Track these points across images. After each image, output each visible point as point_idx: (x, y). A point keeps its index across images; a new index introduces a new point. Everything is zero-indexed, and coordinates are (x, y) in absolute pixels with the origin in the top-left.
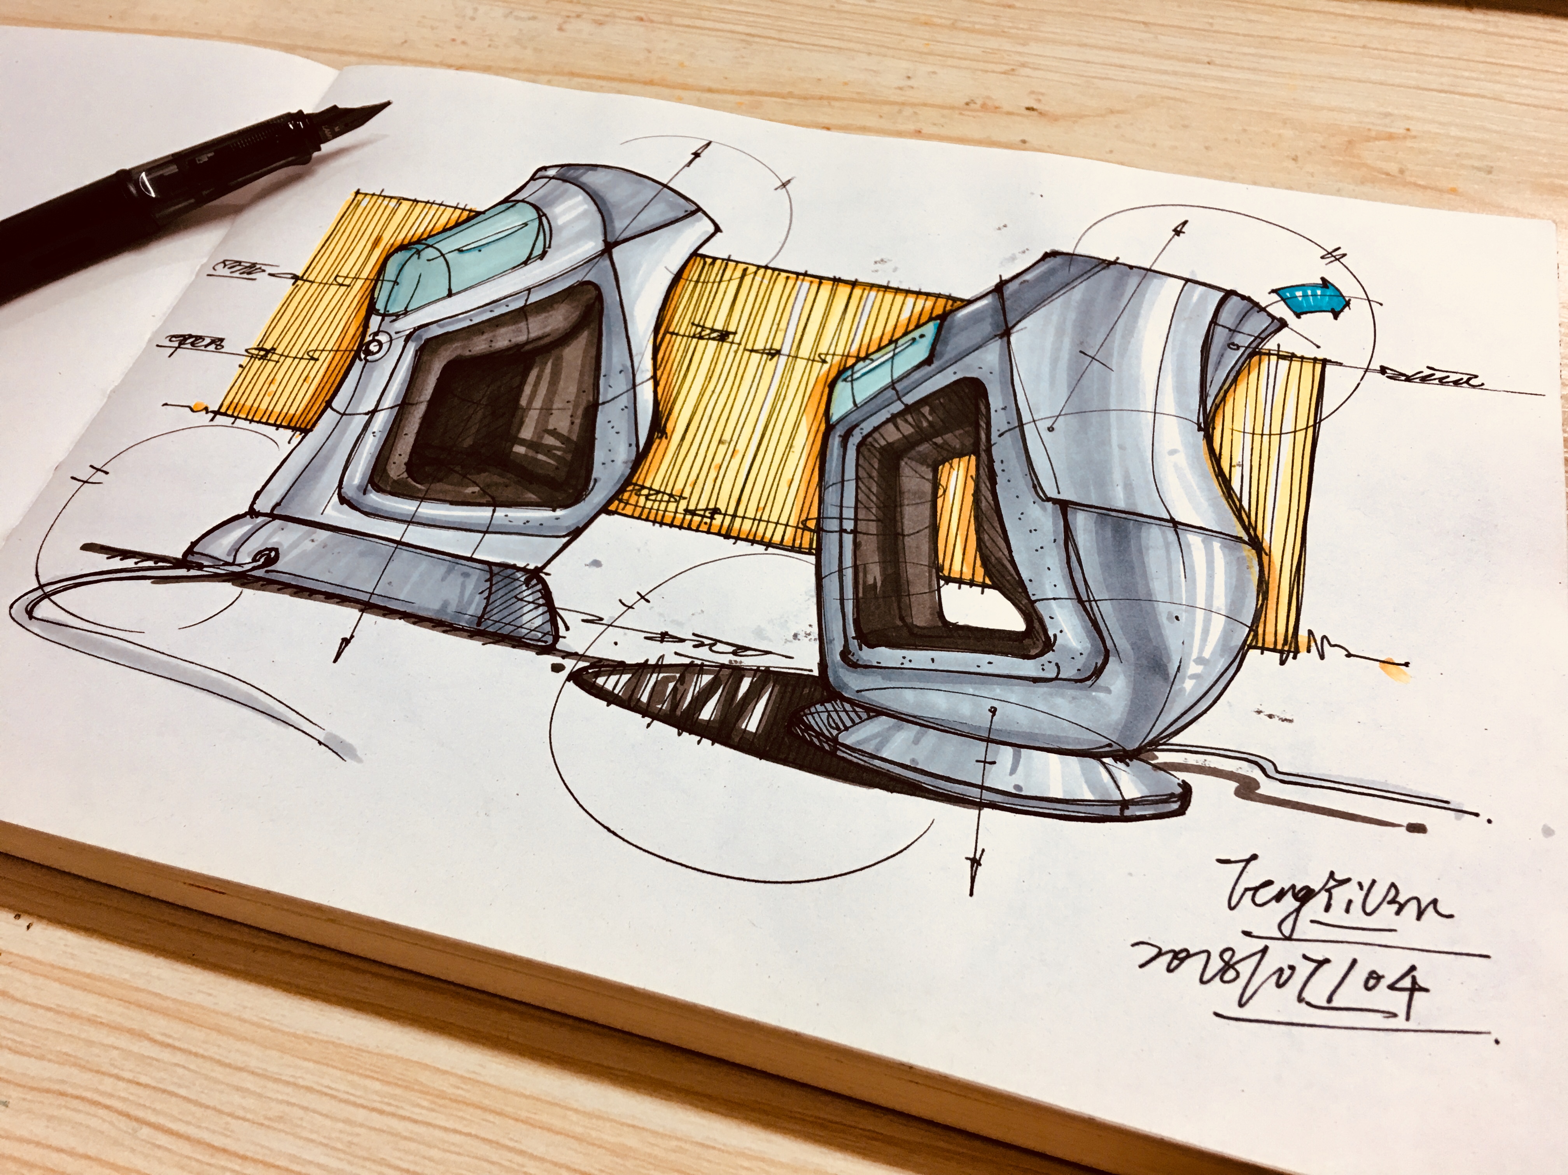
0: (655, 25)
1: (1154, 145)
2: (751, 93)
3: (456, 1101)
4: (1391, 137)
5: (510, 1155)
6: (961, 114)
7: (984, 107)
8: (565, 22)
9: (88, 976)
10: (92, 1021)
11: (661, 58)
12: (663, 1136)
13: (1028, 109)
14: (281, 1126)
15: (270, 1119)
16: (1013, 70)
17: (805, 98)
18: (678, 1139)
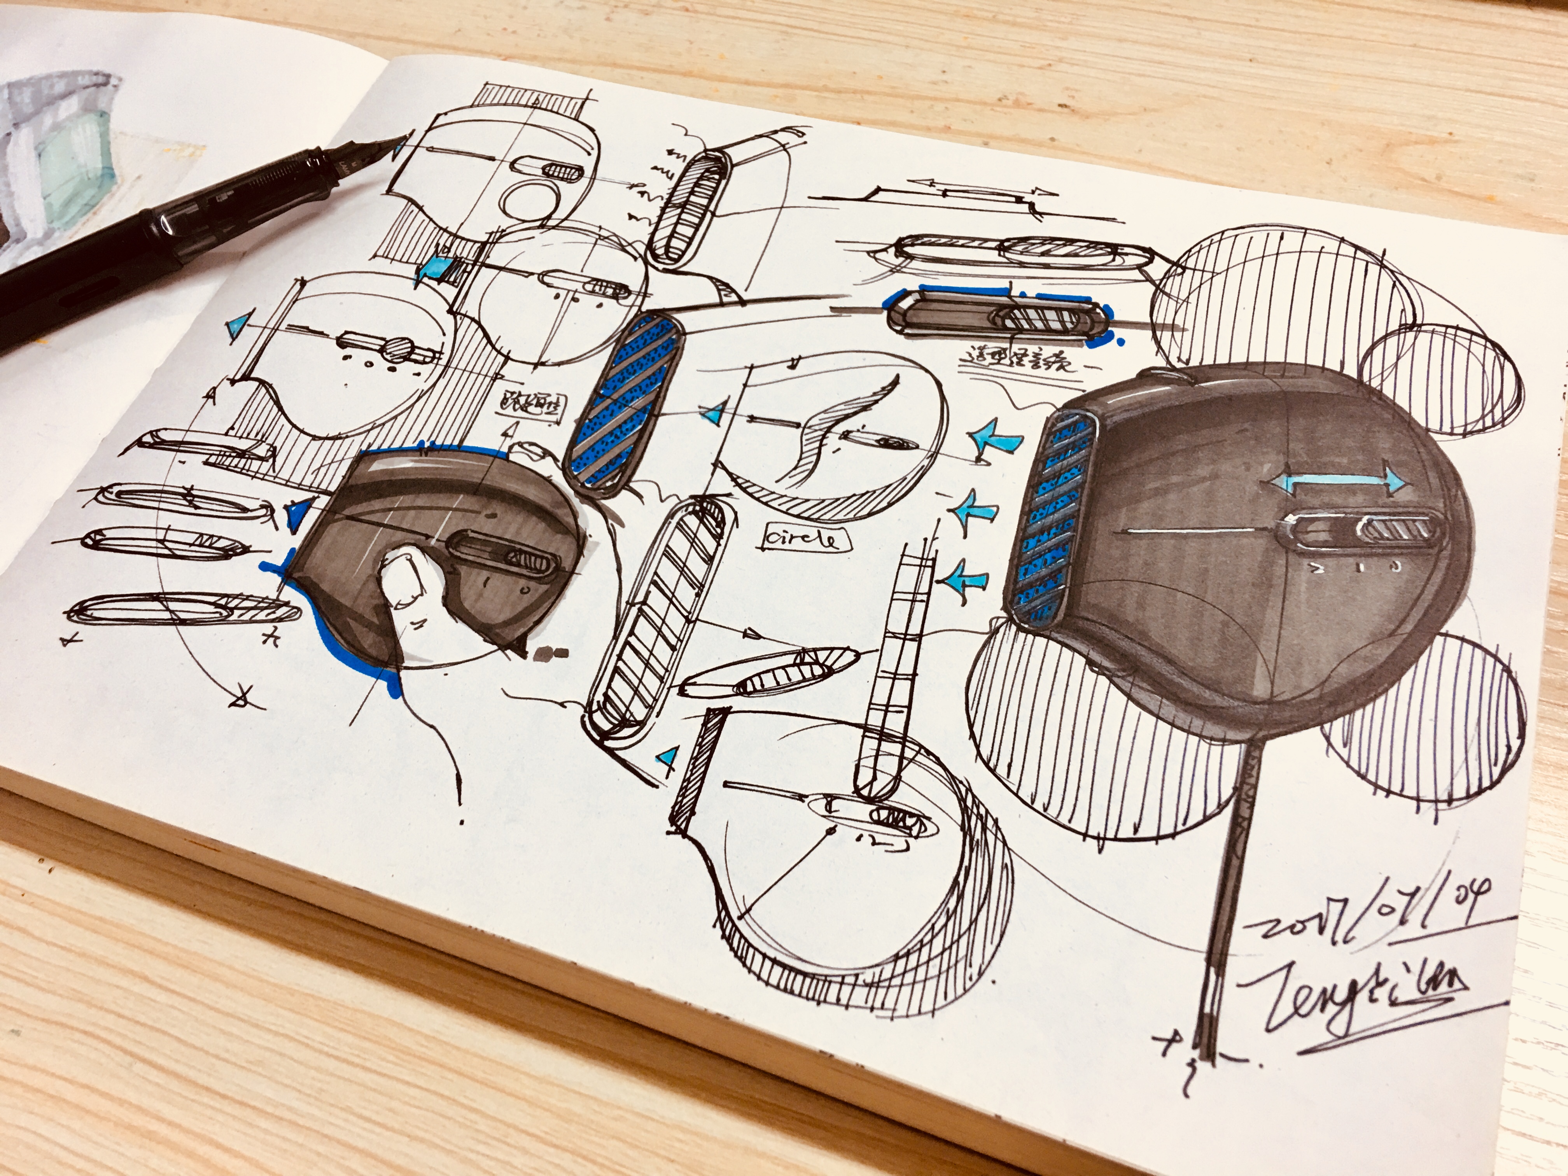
0: (699, 15)
1: (1185, 145)
2: (786, 86)
3: (420, 1058)
4: (1432, 141)
5: (464, 1112)
6: (992, 110)
7: (1017, 104)
8: (613, 12)
9: (101, 919)
10: (102, 962)
11: (701, 49)
12: (606, 1104)
13: (1060, 105)
14: (260, 1070)
15: (251, 1062)
16: (1050, 65)
17: (839, 92)
18: (619, 1108)
